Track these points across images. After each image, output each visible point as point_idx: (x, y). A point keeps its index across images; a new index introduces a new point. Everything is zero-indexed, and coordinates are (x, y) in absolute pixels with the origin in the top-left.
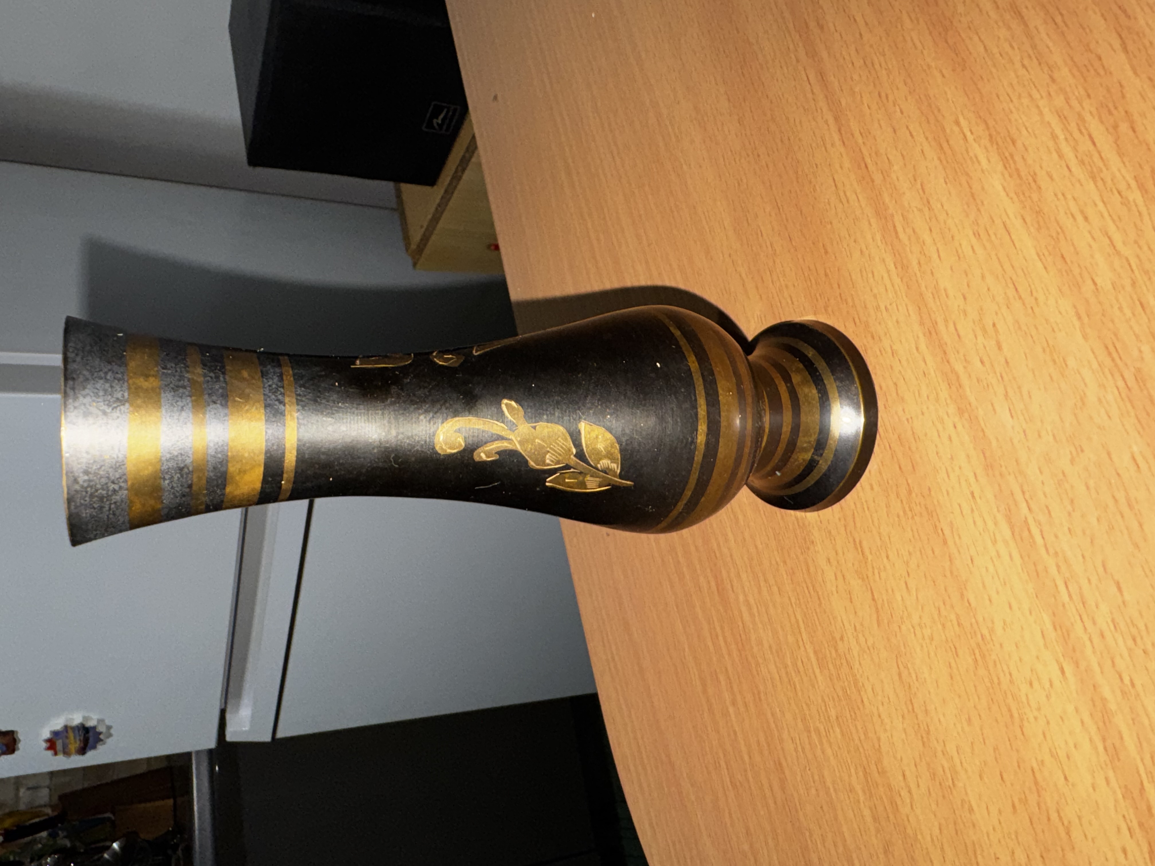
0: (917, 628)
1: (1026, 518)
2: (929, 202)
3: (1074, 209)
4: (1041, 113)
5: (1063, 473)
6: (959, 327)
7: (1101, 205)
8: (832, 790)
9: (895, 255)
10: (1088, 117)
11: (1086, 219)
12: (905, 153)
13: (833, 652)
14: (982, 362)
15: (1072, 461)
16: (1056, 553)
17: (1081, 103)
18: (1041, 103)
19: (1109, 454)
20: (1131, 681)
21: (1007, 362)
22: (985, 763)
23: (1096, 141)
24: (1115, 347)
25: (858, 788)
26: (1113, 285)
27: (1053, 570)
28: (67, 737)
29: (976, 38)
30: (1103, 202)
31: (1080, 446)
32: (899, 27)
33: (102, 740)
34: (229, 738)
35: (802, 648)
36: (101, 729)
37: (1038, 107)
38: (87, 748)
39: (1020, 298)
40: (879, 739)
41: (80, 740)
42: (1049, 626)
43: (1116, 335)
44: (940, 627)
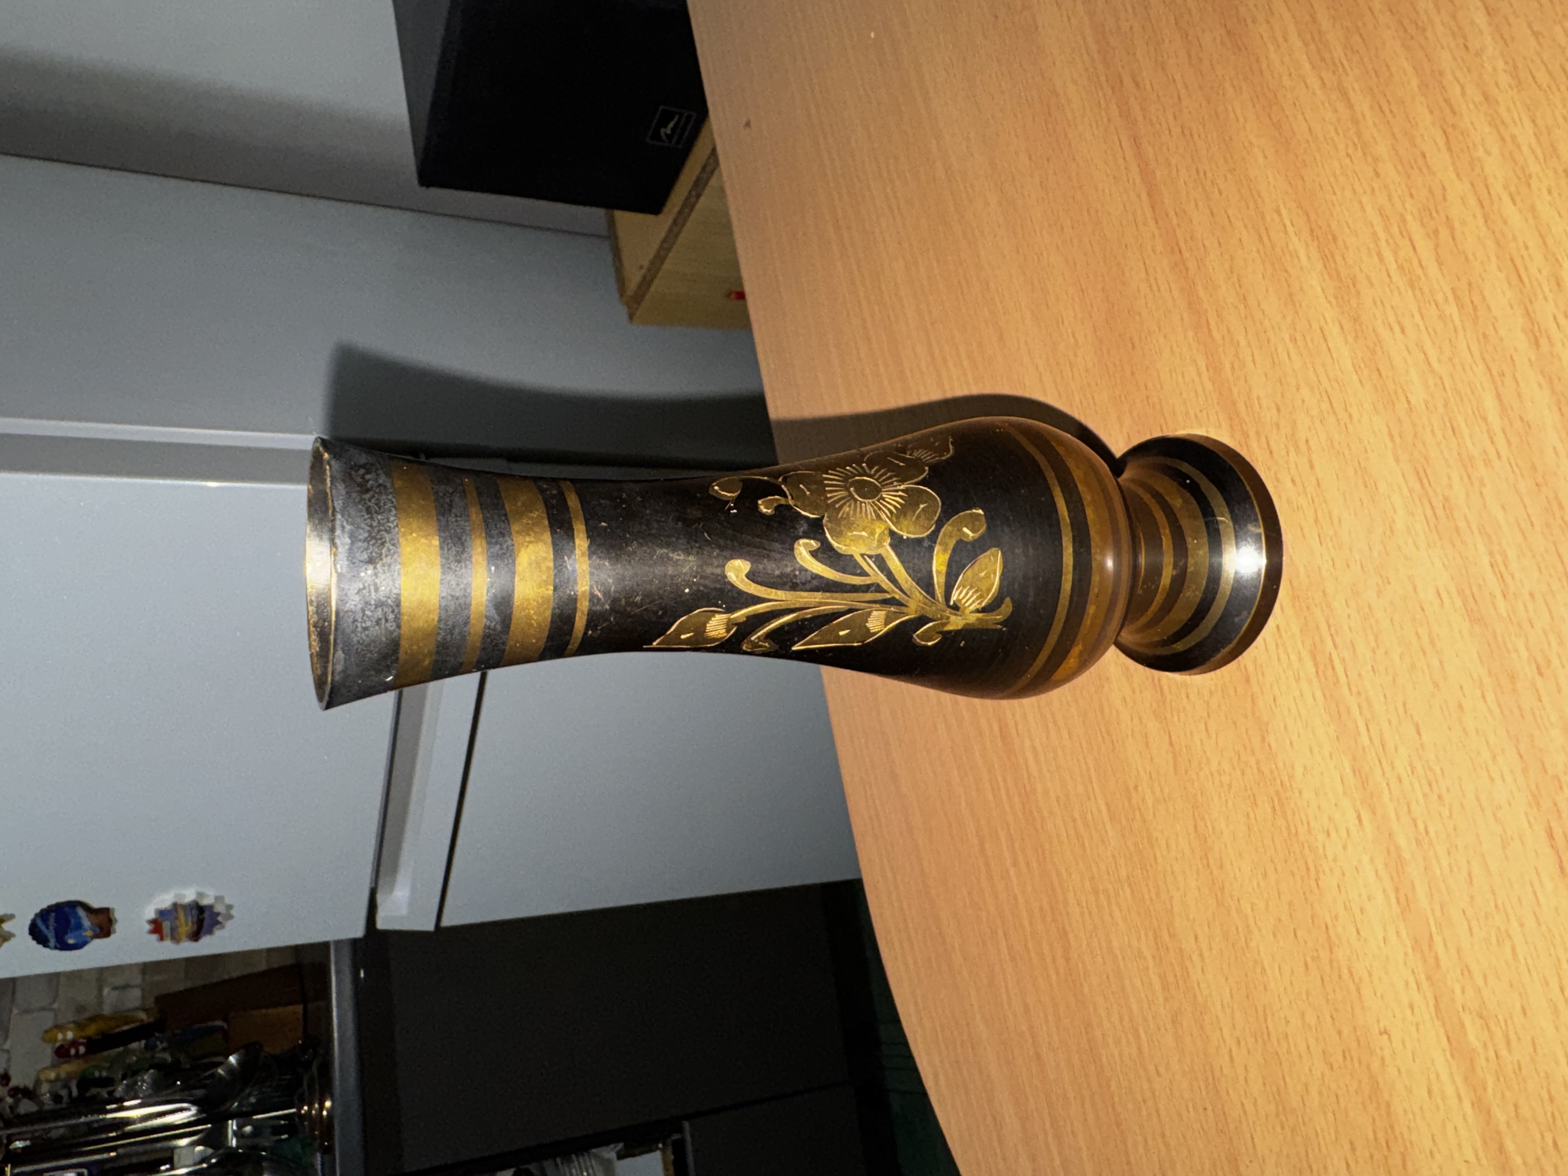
0: (1215, 774)
1: (1330, 654)
2: (1245, 299)
3: (1392, 319)
4: (1363, 209)
5: (1369, 607)
6: (1272, 443)
7: (1417, 317)
8: (1120, 957)
9: (1207, 357)
10: (1409, 218)
11: (1403, 331)
12: (1221, 240)
13: (1127, 805)
14: (1293, 481)
15: (1379, 594)
16: (1359, 693)
17: (1403, 202)
18: (1365, 199)
19: (1415, 588)
20: (1426, 828)
21: (1319, 484)
22: (1280, 920)
23: (1417, 246)
24: (1425, 472)
25: (1148, 954)
26: (1426, 403)
27: (1355, 710)
28: (176, 918)
29: (1300, 117)
30: (1421, 314)
31: (1387, 578)
32: (1221, 93)
33: (220, 923)
34: (381, 925)
35: (1092, 799)
36: (219, 908)
37: (1361, 203)
38: (202, 933)
39: (1334, 413)
40: (1171, 898)
41: (193, 923)
42: (1348, 771)
43: (1427, 460)
44: (1239, 773)
